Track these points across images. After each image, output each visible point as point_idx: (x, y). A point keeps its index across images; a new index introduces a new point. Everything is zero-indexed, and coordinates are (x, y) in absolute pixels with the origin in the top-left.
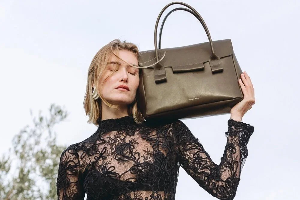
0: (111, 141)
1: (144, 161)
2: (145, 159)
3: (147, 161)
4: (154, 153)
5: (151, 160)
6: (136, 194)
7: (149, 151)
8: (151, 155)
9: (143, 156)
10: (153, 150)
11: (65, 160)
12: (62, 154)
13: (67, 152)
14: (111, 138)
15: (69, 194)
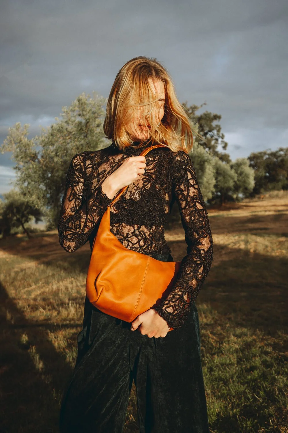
0: (113, 163)
1: (129, 197)
2: (132, 194)
3: (132, 197)
4: (142, 190)
5: (137, 196)
6: (119, 229)
7: (139, 187)
8: (139, 191)
9: (130, 192)
10: (143, 186)
11: (76, 162)
12: (74, 157)
13: (78, 157)
14: (115, 161)
15: (78, 192)
